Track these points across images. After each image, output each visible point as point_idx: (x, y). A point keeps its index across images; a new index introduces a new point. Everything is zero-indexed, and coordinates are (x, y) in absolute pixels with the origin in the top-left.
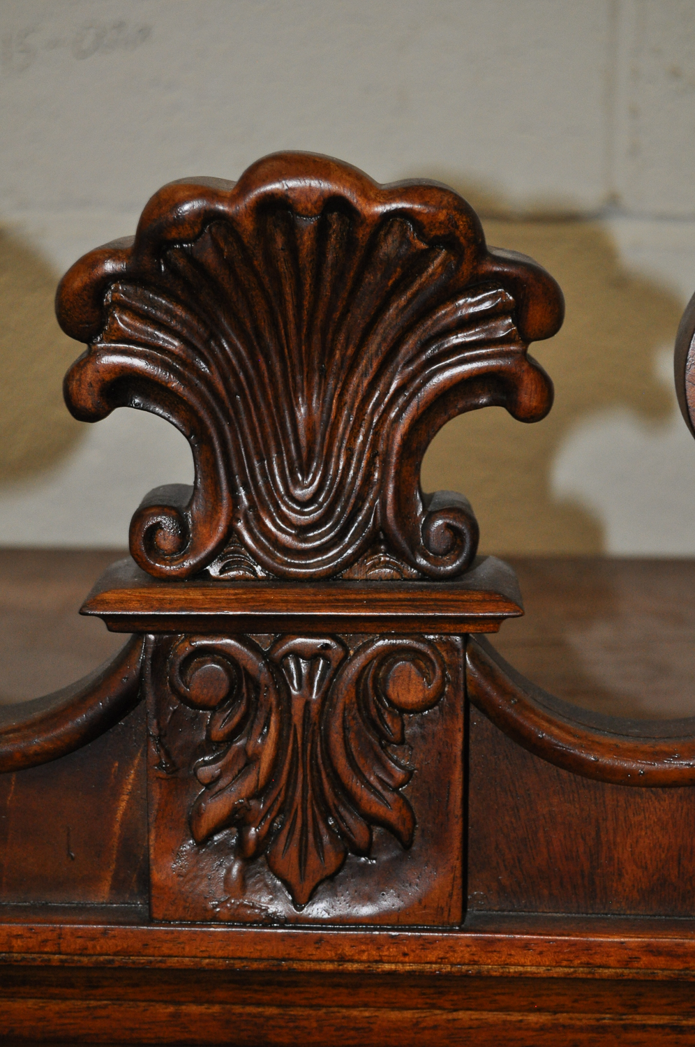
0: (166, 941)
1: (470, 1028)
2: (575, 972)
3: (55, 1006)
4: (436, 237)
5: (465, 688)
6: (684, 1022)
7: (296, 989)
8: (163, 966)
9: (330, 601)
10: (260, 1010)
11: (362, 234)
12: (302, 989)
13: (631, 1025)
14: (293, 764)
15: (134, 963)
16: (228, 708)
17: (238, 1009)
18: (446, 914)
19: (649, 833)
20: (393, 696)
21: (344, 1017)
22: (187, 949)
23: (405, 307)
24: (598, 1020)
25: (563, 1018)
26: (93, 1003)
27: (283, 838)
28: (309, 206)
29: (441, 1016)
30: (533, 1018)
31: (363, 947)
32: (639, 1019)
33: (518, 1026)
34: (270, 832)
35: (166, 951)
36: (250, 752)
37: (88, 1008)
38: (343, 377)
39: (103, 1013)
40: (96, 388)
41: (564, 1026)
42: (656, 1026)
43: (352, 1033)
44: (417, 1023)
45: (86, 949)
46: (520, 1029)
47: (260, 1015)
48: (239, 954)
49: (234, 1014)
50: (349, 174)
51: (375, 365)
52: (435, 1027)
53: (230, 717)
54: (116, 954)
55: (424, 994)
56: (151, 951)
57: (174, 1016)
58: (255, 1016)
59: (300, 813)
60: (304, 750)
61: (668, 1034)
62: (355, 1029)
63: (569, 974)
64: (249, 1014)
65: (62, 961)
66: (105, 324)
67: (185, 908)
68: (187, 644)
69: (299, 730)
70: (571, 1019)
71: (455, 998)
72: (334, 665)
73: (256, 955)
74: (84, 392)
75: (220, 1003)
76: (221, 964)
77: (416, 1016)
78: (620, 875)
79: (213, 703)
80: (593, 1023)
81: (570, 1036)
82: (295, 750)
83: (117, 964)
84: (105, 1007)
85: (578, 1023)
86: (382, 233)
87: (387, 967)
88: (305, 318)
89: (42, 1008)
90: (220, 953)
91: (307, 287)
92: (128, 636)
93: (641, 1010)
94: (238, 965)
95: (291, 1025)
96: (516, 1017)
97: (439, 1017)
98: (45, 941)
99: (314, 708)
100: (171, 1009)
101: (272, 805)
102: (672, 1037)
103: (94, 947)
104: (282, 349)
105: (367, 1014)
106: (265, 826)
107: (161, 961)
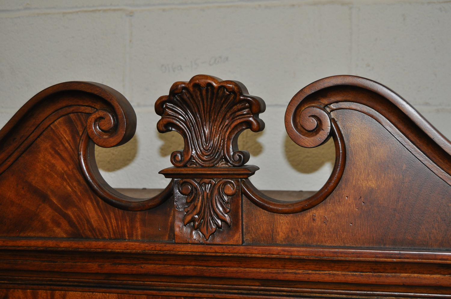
0: (178, 248)
1: (249, 272)
2: (267, 256)
3: (158, 266)
4: (230, 91)
5: (241, 190)
6: (297, 272)
7: (209, 262)
8: (178, 254)
9: (211, 170)
10: (202, 268)
11: (215, 91)
12: (210, 262)
13: (285, 272)
14: (205, 208)
15: (172, 253)
16: (191, 195)
17: (197, 267)
18: (238, 242)
19: (285, 225)
20: (226, 192)
21: (221, 270)
22: (182, 249)
23: (226, 107)
24: (277, 271)
25: (270, 270)
26: (166, 266)
27: (203, 225)
28: (203, 85)
29: (242, 269)
30: (263, 270)
31: (221, 249)
32: (286, 271)
33: (260, 272)
34: (200, 223)
35: (178, 250)
36: (195, 205)
37: (165, 267)
38: (214, 122)
39: (168, 268)
40: (163, 125)
41: (270, 272)
42: (290, 273)
43: (223, 273)
44: (237, 271)
45: (161, 249)
46: (260, 273)
47: (202, 269)
48: (194, 251)
49: (196, 269)
50: (212, 78)
51: (221, 120)
52: (241, 272)
53: (191, 197)
54: (168, 251)
55: (237, 263)
56: (175, 250)
57: (184, 269)
58: (201, 269)
59: (206, 219)
60: (207, 204)
61: (293, 275)
62: (223, 272)
63: (266, 256)
64: (200, 269)
65: (157, 252)
66: (164, 112)
67: (182, 240)
68: (182, 181)
69: (206, 200)
70: (271, 270)
71: (244, 264)
72: (213, 185)
73: (197, 251)
74: (160, 126)
75: (193, 266)
76: (190, 253)
77: (237, 269)
78: (279, 235)
79: (187, 194)
80: (276, 271)
81: (271, 275)
82: (205, 204)
83: (168, 253)
84: (168, 267)
85: (273, 272)
86: (220, 91)
87: (226, 254)
88: (205, 109)
89: (155, 267)
90: (190, 251)
91: (205, 103)
92: (171, 179)
93: (286, 268)
94: (194, 254)
95: (209, 271)
96: (258, 270)
97: (242, 270)
98: (152, 248)
99: (209, 195)
100: (183, 267)
101: (200, 217)
102: (294, 275)
103: (163, 249)
104: (201, 116)
105: (226, 269)
106: (199, 222)
107: (177, 253)
